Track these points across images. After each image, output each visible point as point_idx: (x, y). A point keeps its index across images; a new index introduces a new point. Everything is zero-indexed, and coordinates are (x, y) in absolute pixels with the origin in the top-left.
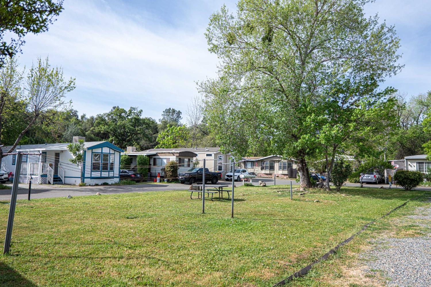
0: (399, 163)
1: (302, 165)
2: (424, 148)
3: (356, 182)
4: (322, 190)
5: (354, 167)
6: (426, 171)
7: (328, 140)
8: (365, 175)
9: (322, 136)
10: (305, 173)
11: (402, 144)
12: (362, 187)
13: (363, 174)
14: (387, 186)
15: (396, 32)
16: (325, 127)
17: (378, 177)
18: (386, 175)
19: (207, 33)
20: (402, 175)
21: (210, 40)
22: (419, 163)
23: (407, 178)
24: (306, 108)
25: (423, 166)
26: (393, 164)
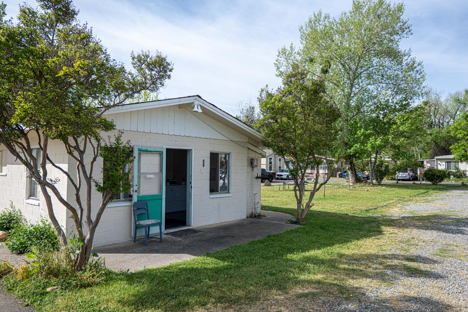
0: (431, 162)
1: (351, 166)
2: (452, 149)
3: (392, 179)
4: (367, 185)
5: (391, 167)
6: (453, 169)
7: (373, 148)
8: (400, 173)
9: (369, 145)
10: (354, 172)
11: (436, 143)
12: (397, 183)
13: (398, 172)
14: (419, 182)
15: (424, 67)
16: (372, 139)
17: (412, 175)
18: (419, 173)
19: (276, 62)
20: (430, 173)
21: (278, 68)
22: (448, 162)
23: (434, 175)
24: (357, 124)
25: (451, 165)
26: (425, 163)
